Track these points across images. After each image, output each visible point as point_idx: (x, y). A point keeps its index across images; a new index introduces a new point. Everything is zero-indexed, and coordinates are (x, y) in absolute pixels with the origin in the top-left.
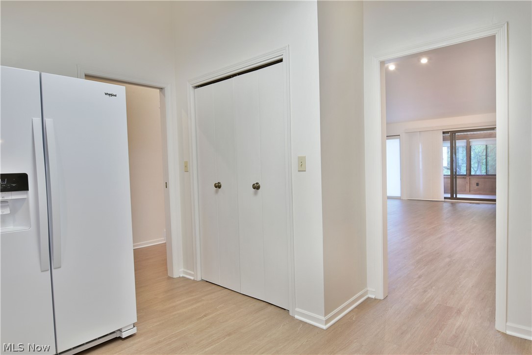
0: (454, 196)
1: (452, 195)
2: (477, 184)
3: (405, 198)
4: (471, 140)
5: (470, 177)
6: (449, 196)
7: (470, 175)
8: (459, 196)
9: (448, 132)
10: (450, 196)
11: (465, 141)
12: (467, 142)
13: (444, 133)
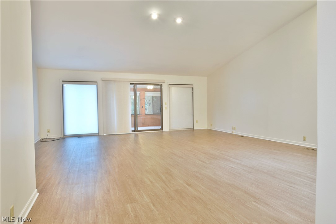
0: (137, 129)
9: (132, 84)
10: (134, 130)
13: (130, 84)
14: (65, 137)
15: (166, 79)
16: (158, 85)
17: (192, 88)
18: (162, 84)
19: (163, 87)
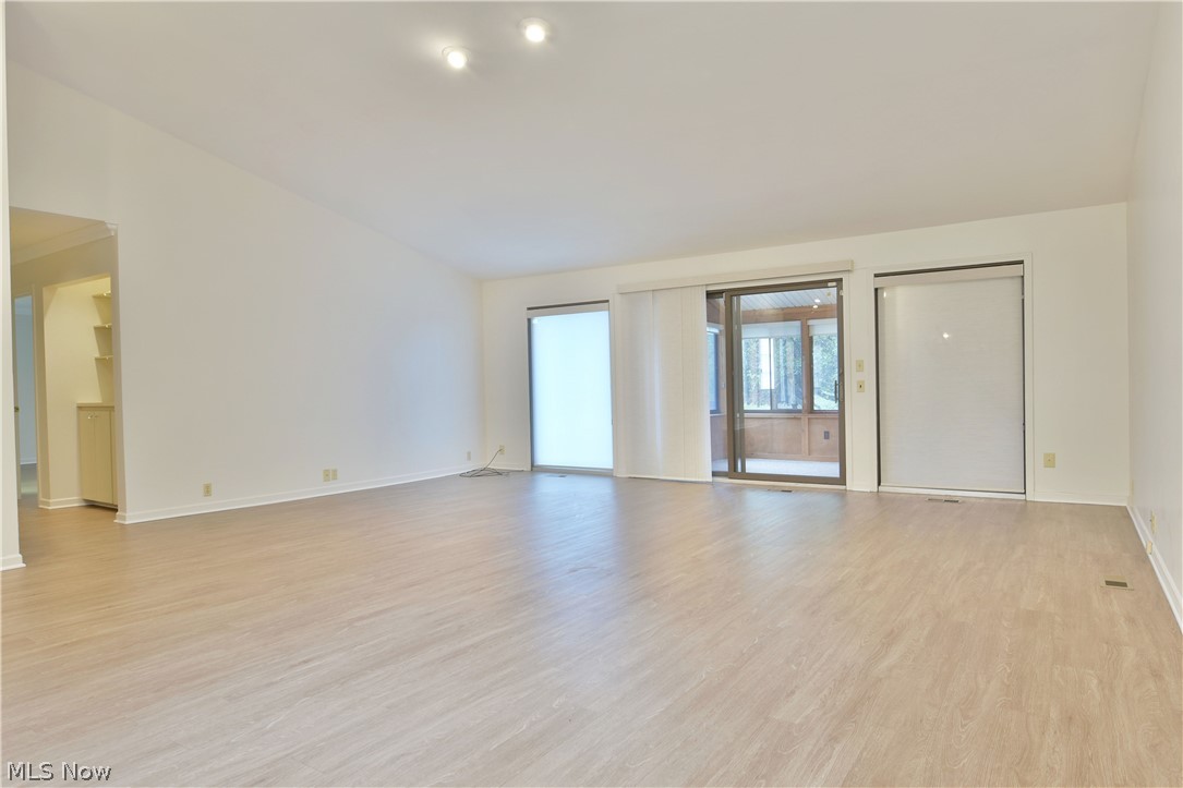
0: (739, 470)
1: (733, 466)
2: (827, 435)
3: (622, 474)
4: (811, 322)
5: (811, 416)
6: (724, 466)
7: (812, 411)
8: (753, 466)
9: (719, 293)
10: (727, 470)
11: (798, 323)
12: (802, 325)
13: (710, 295)
14: (535, 469)
15: (862, 255)
16: (822, 284)
17: (1020, 279)
18: (841, 280)
19: (844, 293)
